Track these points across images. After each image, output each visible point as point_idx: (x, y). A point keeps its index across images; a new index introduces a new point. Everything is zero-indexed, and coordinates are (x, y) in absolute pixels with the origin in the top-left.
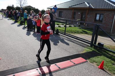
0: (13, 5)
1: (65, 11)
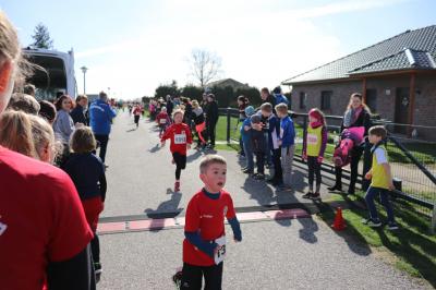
0: (174, 83)
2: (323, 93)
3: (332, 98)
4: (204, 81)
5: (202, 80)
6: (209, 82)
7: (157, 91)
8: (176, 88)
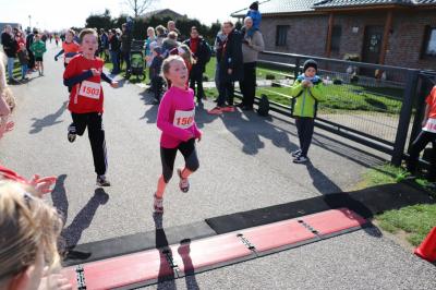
0: (107, 12)
1: (298, 25)
2: (279, 27)
3: (289, 33)
4: (139, 11)
5: (136, 10)
6: (145, 12)
7: (87, 21)
8: (109, 18)
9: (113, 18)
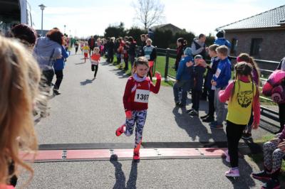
0: (122, 24)
2: (253, 40)
3: (261, 44)
4: (148, 25)
5: (145, 24)
6: (152, 26)
7: (106, 31)
8: (123, 29)
9: (125, 29)
